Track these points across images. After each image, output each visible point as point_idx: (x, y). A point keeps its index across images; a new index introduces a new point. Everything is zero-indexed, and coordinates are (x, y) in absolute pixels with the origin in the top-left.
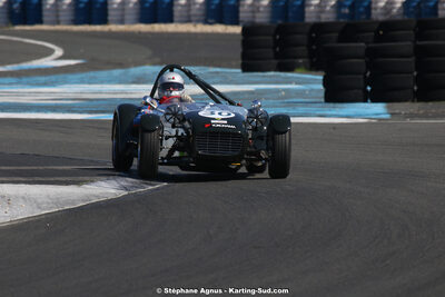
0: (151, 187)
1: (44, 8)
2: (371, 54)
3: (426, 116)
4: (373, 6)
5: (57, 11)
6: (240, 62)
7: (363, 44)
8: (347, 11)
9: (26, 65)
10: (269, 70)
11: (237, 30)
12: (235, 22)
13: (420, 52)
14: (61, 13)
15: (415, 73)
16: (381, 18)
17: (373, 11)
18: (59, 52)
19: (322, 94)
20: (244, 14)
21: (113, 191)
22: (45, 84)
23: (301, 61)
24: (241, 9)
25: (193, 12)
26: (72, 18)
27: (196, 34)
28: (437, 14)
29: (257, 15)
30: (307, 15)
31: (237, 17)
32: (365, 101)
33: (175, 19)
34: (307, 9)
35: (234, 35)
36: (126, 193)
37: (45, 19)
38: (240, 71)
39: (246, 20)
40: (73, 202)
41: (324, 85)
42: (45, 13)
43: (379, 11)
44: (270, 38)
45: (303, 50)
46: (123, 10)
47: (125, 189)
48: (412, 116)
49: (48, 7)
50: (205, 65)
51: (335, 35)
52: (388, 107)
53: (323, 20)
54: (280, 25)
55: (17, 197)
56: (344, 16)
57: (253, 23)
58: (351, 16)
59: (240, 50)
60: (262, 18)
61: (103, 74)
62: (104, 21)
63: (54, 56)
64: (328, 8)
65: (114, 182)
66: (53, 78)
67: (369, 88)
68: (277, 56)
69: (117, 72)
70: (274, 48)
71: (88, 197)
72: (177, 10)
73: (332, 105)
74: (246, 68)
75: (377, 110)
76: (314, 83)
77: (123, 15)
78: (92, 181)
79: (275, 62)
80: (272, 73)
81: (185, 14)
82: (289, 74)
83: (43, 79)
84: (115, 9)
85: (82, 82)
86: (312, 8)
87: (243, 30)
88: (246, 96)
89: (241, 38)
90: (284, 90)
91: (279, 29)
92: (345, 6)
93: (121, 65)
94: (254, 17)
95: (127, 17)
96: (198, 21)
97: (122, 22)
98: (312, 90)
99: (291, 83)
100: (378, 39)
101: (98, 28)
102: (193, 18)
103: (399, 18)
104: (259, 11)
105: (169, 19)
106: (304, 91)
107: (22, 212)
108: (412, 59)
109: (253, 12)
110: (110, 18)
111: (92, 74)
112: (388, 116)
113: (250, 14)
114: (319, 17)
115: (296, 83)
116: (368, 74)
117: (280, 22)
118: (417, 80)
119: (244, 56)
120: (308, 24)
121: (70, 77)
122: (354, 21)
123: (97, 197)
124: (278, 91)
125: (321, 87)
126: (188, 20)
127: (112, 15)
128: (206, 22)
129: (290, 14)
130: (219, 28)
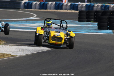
1: (32, 5)
2: (109, 18)
4: (110, 7)
5: (36, 6)
6: (78, 19)
7: (107, 16)
8: (103, 8)
9: (28, 19)
10: (85, 21)
11: (78, 12)
14: (36, 7)
16: (111, 10)
17: (110, 8)
18: (36, 16)
19: (97, 27)
20: (79, 8)
22: (32, 23)
23: (92, 20)
24: (78, 7)
25: (67, 7)
26: (39, 8)
27: (68, 12)
29: (82, 8)
30: (94, 9)
31: (78, 9)
32: (107, 29)
33: (63, 9)
34: (94, 7)
35: (77, 13)
37: (33, 8)
39: (79, 9)
40: (38, 51)
41: (98, 25)
42: (33, 7)
43: (111, 8)
44: (85, 14)
45: (93, 17)
46: (51, 6)
49: (33, 5)
50: (69, 20)
51: (101, 14)
52: (112, 31)
53: (98, 10)
54: (87, 11)
55: (25, 49)
56: (103, 9)
58: (105, 9)
59: (78, 16)
60: (84, 9)
62: (46, 9)
63: (34, 17)
64: (99, 7)
66: (34, 22)
67: (108, 26)
68: (87, 18)
70: (86, 16)
71: (42, 50)
72: (63, 7)
73: (99, 30)
74: (79, 21)
75: (110, 31)
76: (95, 25)
77: (51, 8)
79: (87, 20)
80: (86, 22)
81: (65, 8)
82: (89, 23)
83: (32, 22)
84: (49, 6)
85: (41, 23)
86: (95, 7)
87: (79, 12)
88: (79, 27)
90: (88, 26)
91: (87, 12)
92: (103, 7)
94: (82, 9)
95: (52, 8)
96: (68, 9)
97: (51, 9)
98: (95, 26)
99: (90, 25)
100: (111, 15)
101: (45, 10)
102: (67, 9)
104: (83, 8)
105: (62, 9)
106: (93, 27)
107: (26, 53)
109: (81, 8)
110: (48, 8)
111: (43, 21)
112: (113, 33)
114: (97, 9)
115: (91, 25)
116: (108, 23)
117: (87, 10)
120: (94, 11)
122: (105, 10)
124: (87, 26)
125: (97, 26)
126: (66, 9)
127: (48, 7)
128: (70, 10)
129: (90, 8)
130: (73, 11)
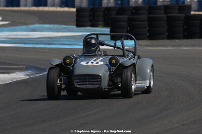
0: (38, 75)
2: (130, 20)
3: (152, 46)
6: (75, 23)
7: (126, 16)
8: (120, 2)
11: (74, 10)
12: (73, 6)
13: (150, 20)
15: (148, 28)
16: (134, 5)
20: (77, 3)
21: (23, 76)
23: (100, 23)
24: (76, 1)
27: (57, 12)
28: (156, 4)
29: (83, 4)
30: (103, 4)
31: (74, 4)
32: (128, 39)
34: (103, 1)
35: (72, 12)
36: (28, 77)
38: (75, 27)
40: (6, 81)
44: (88, 13)
45: (101, 18)
47: (28, 75)
48: (147, 46)
50: (60, 24)
51: (115, 12)
53: (110, 6)
56: (119, 4)
57: (81, 7)
58: (121, 4)
59: (75, 18)
61: (19, 27)
62: (18, 6)
64: (112, 1)
65: (23, 73)
68: (90, 21)
69: (24, 27)
70: (89, 17)
74: (78, 25)
78: (14, 72)
79: (90, 23)
80: (89, 28)
82: (96, 28)
85: (9, 31)
86: (105, 1)
87: (77, 10)
89: (76, 13)
93: (25, 24)
94: (81, 5)
100: (133, 14)
101: (16, 8)
103: (141, 5)
104: (83, 2)
105: (45, 5)
108: (147, 23)
109: (80, 2)
111: (13, 28)
113: (79, 4)
114: (108, 5)
116: (129, 28)
117: (92, 7)
118: (149, 31)
119: (77, 21)
120: (103, 8)
121: (4, 29)
122: (122, 8)
123: (16, 78)
126: (54, 6)
128: (61, 6)
129: (96, 4)
130: (66, 9)
